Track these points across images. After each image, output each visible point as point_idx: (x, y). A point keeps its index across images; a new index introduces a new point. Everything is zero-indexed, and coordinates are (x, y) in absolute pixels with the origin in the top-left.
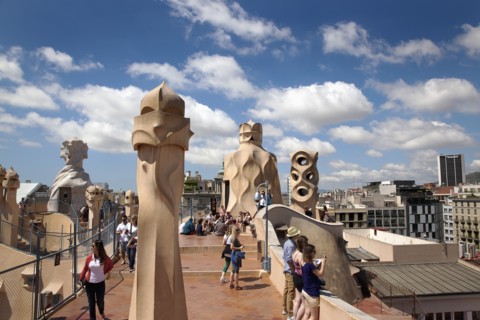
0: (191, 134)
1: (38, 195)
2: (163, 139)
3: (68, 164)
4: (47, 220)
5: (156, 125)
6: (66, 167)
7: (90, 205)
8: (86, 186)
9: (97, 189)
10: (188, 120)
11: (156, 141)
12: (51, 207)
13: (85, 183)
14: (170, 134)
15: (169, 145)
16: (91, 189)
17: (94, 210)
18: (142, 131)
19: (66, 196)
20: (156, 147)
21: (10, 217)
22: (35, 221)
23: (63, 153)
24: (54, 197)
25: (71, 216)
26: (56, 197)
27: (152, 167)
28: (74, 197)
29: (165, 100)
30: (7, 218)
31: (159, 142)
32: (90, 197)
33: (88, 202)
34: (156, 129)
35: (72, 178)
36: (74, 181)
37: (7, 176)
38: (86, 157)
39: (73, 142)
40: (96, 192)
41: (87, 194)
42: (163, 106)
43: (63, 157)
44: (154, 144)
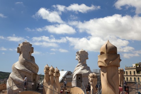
0: (121, 60)
1: (67, 77)
2: (108, 64)
3: (79, 63)
4: (72, 90)
5: (105, 59)
6: (79, 64)
7: (91, 83)
8: (88, 73)
9: (93, 75)
10: (119, 55)
11: (106, 65)
12: (73, 84)
13: (88, 72)
14: (111, 62)
15: (111, 66)
16: (91, 75)
17: (93, 86)
18: (101, 61)
19: (79, 78)
20: (106, 67)
21: (57, 89)
22: (67, 91)
23: (77, 57)
24: (74, 79)
25: (82, 89)
26: (75, 79)
27: (105, 74)
28: (83, 79)
29: (108, 49)
30: (56, 90)
31: (107, 65)
32: (90, 79)
33: (90, 82)
34: (105, 61)
35: (82, 70)
36: (83, 71)
37: (55, 71)
38: (87, 58)
39: (81, 52)
40: (93, 77)
41: (89, 77)
42: (108, 51)
43: (77, 59)
44: (105, 66)
